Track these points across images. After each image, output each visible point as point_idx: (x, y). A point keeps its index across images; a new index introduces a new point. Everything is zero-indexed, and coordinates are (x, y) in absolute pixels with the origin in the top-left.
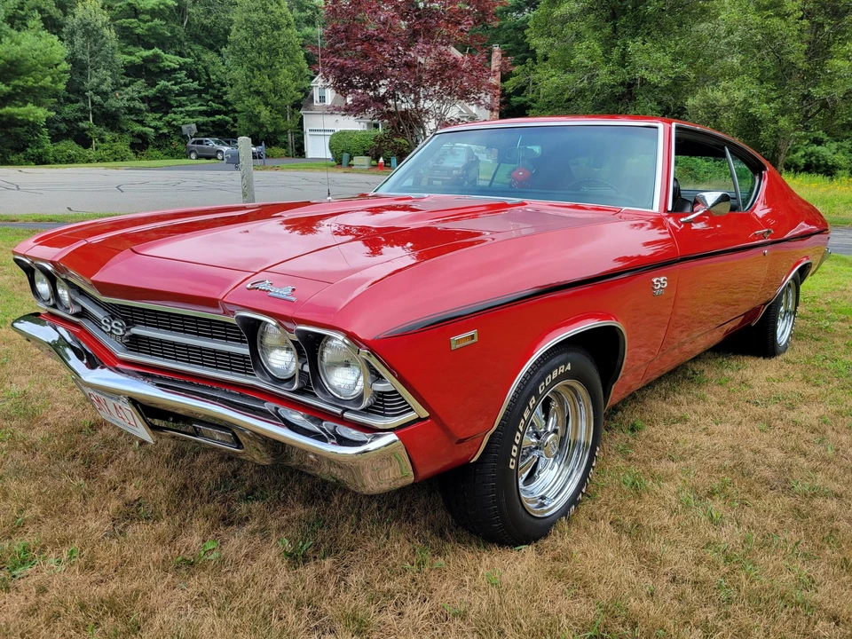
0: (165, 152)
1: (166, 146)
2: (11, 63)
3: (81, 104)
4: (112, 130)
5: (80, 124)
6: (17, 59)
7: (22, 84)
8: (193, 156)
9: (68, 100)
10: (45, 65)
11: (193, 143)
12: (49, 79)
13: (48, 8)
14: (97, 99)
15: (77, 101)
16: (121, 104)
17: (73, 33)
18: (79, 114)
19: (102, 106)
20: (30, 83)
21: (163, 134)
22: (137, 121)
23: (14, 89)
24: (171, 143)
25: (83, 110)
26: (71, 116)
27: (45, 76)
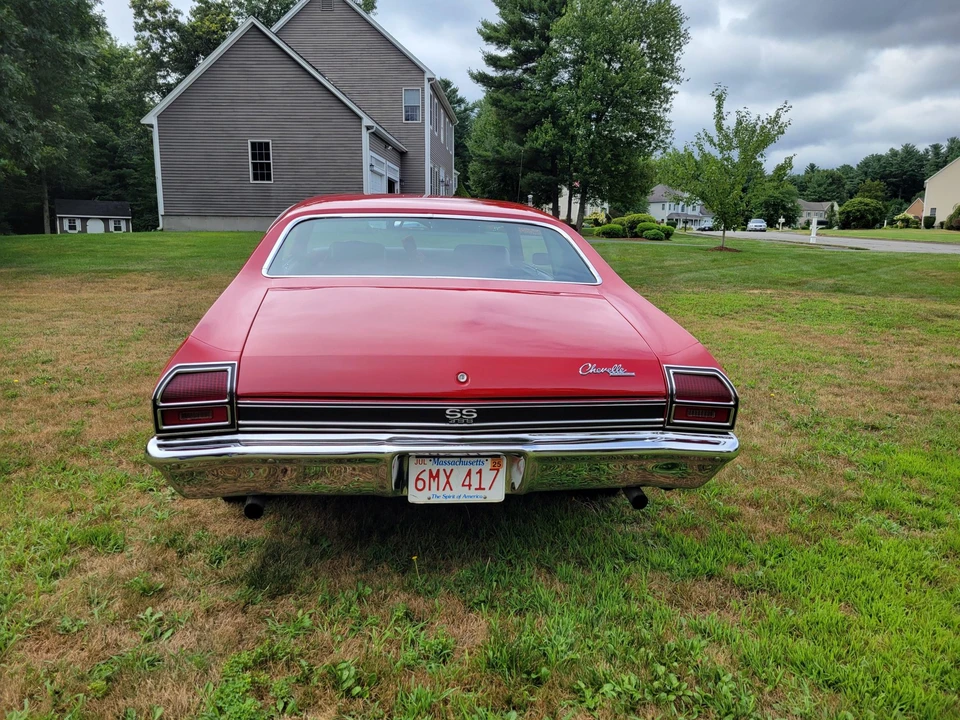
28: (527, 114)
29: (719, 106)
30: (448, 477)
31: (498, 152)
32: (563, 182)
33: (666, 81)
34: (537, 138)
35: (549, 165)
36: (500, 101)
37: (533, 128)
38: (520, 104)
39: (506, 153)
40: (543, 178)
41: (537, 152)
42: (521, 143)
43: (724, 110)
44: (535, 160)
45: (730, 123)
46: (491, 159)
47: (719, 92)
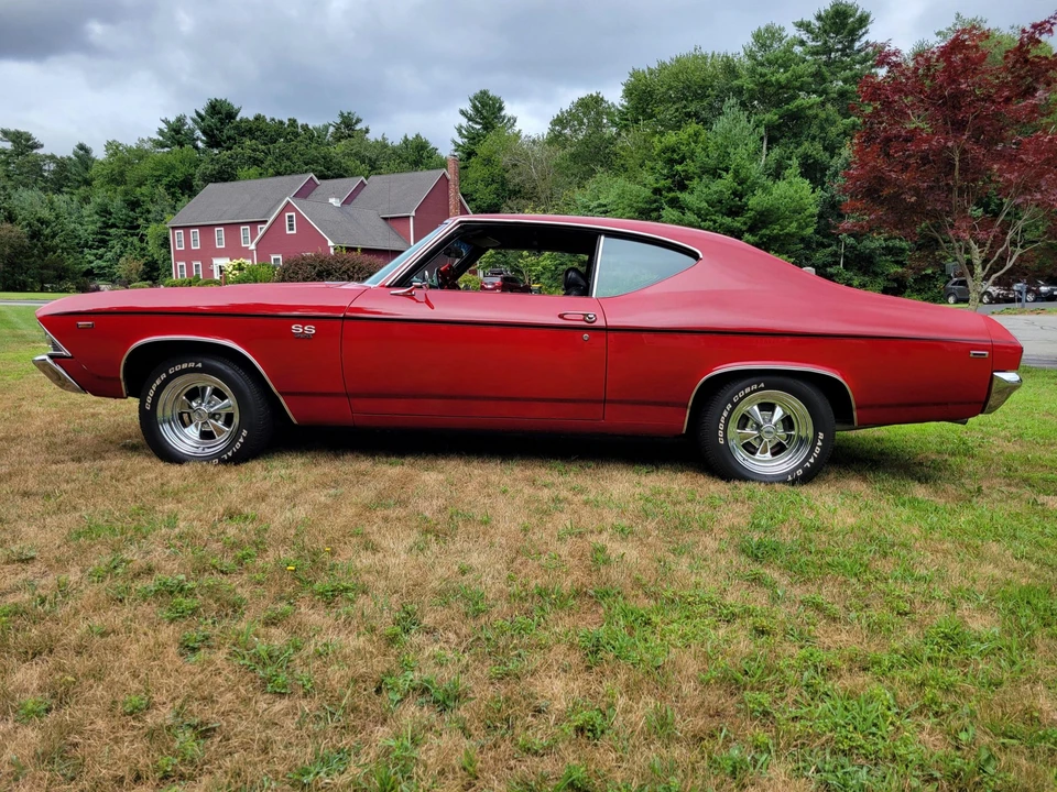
0: (926, 296)
1: (929, 289)
2: (761, 214)
3: (834, 248)
4: (864, 274)
5: (829, 269)
6: (768, 210)
7: (768, 232)
8: (951, 300)
9: (822, 245)
10: (795, 212)
11: (954, 284)
12: (795, 224)
13: (814, 153)
14: (851, 241)
15: (830, 245)
16: (877, 244)
17: (836, 174)
18: (830, 259)
19: (854, 248)
20: (775, 231)
21: (926, 275)
22: (897, 262)
23: (761, 238)
24: (935, 286)
25: (835, 254)
26: (820, 262)
27: (791, 223)
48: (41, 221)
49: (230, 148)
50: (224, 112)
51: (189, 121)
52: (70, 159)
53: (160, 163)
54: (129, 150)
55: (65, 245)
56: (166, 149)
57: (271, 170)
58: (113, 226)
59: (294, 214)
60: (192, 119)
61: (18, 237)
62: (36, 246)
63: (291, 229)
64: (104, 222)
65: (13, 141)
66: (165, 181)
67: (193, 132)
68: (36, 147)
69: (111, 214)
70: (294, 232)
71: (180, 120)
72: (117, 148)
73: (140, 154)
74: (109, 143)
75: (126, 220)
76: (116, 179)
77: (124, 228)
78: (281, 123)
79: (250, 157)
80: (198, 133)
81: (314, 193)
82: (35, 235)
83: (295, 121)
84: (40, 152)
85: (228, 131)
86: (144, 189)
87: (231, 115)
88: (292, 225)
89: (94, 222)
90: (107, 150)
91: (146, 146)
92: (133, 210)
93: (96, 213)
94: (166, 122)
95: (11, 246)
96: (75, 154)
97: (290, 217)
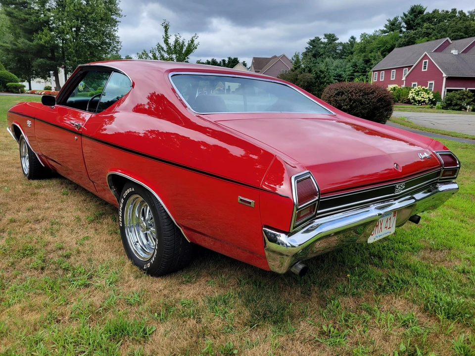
28: (32, 23)
29: (166, 31)
30: (381, 224)
31: (15, 44)
32: (60, 66)
33: (113, 15)
34: (41, 39)
35: (50, 55)
36: (12, 13)
37: (37, 31)
38: (27, 16)
39: (20, 46)
40: (48, 62)
41: (42, 46)
42: (31, 41)
43: (169, 34)
44: (40, 51)
45: (172, 41)
46: (10, 49)
47: (165, 24)
48: (321, 71)
49: (416, 29)
50: (417, 11)
51: (400, 19)
52: (347, 43)
53: (382, 40)
54: (370, 37)
55: (328, 81)
56: (386, 34)
57: (433, 38)
58: (357, 72)
59: (427, 61)
60: (401, 17)
61: (311, 79)
62: (317, 81)
63: (425, 69)
64: (354, 70)
65: (328, 38)
66: (382, 49)
67: (400, 23)
68: (336, 40)
69: (357, 66)
70: (426, 70)
71: (396, 19)
72: (365, 36)
73: (374, 37)
74: (362, 34)
75: (363, 69)
76: (362, 50)
77: (361, 72)
78: (447, 12)
79: (424, 32)
80: (403, 24)
81: (447, 48)
82: (318, 77)
83: (455, 10)
84: (337, 42)
85: (418, 20)
86: (372, 54)
87: (421, 12)
88: (426, 66)
89: (350, 70)
90: (361, 38)
91: (377, 34)
92: (366, 64)
93: (352, 66)
94: (389, 21)
95: (308, 82)
96: (350, 41)
97: (426, 62)
